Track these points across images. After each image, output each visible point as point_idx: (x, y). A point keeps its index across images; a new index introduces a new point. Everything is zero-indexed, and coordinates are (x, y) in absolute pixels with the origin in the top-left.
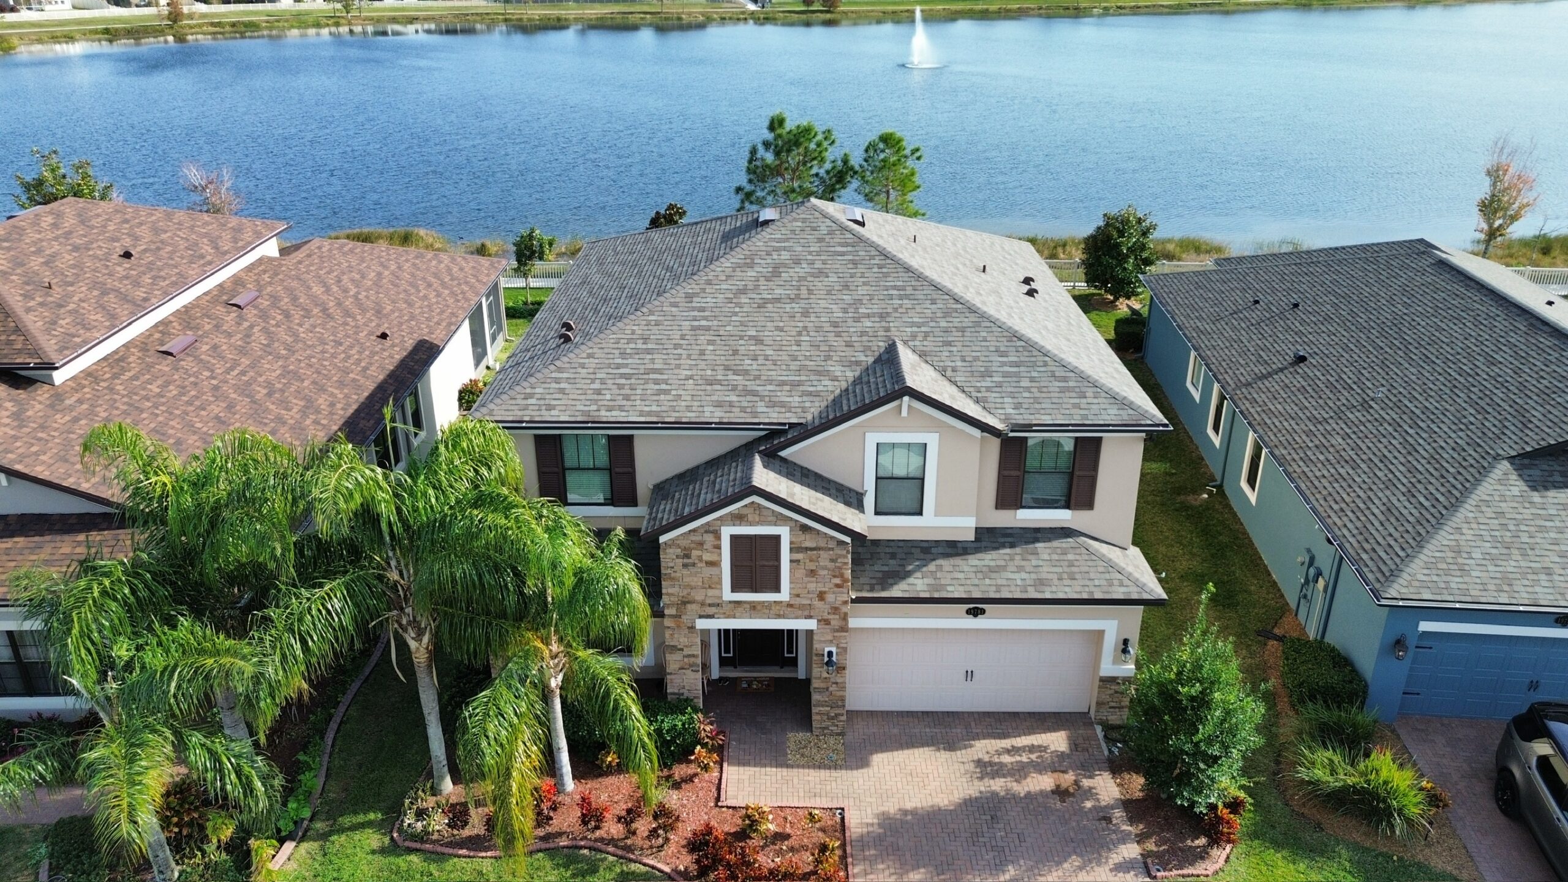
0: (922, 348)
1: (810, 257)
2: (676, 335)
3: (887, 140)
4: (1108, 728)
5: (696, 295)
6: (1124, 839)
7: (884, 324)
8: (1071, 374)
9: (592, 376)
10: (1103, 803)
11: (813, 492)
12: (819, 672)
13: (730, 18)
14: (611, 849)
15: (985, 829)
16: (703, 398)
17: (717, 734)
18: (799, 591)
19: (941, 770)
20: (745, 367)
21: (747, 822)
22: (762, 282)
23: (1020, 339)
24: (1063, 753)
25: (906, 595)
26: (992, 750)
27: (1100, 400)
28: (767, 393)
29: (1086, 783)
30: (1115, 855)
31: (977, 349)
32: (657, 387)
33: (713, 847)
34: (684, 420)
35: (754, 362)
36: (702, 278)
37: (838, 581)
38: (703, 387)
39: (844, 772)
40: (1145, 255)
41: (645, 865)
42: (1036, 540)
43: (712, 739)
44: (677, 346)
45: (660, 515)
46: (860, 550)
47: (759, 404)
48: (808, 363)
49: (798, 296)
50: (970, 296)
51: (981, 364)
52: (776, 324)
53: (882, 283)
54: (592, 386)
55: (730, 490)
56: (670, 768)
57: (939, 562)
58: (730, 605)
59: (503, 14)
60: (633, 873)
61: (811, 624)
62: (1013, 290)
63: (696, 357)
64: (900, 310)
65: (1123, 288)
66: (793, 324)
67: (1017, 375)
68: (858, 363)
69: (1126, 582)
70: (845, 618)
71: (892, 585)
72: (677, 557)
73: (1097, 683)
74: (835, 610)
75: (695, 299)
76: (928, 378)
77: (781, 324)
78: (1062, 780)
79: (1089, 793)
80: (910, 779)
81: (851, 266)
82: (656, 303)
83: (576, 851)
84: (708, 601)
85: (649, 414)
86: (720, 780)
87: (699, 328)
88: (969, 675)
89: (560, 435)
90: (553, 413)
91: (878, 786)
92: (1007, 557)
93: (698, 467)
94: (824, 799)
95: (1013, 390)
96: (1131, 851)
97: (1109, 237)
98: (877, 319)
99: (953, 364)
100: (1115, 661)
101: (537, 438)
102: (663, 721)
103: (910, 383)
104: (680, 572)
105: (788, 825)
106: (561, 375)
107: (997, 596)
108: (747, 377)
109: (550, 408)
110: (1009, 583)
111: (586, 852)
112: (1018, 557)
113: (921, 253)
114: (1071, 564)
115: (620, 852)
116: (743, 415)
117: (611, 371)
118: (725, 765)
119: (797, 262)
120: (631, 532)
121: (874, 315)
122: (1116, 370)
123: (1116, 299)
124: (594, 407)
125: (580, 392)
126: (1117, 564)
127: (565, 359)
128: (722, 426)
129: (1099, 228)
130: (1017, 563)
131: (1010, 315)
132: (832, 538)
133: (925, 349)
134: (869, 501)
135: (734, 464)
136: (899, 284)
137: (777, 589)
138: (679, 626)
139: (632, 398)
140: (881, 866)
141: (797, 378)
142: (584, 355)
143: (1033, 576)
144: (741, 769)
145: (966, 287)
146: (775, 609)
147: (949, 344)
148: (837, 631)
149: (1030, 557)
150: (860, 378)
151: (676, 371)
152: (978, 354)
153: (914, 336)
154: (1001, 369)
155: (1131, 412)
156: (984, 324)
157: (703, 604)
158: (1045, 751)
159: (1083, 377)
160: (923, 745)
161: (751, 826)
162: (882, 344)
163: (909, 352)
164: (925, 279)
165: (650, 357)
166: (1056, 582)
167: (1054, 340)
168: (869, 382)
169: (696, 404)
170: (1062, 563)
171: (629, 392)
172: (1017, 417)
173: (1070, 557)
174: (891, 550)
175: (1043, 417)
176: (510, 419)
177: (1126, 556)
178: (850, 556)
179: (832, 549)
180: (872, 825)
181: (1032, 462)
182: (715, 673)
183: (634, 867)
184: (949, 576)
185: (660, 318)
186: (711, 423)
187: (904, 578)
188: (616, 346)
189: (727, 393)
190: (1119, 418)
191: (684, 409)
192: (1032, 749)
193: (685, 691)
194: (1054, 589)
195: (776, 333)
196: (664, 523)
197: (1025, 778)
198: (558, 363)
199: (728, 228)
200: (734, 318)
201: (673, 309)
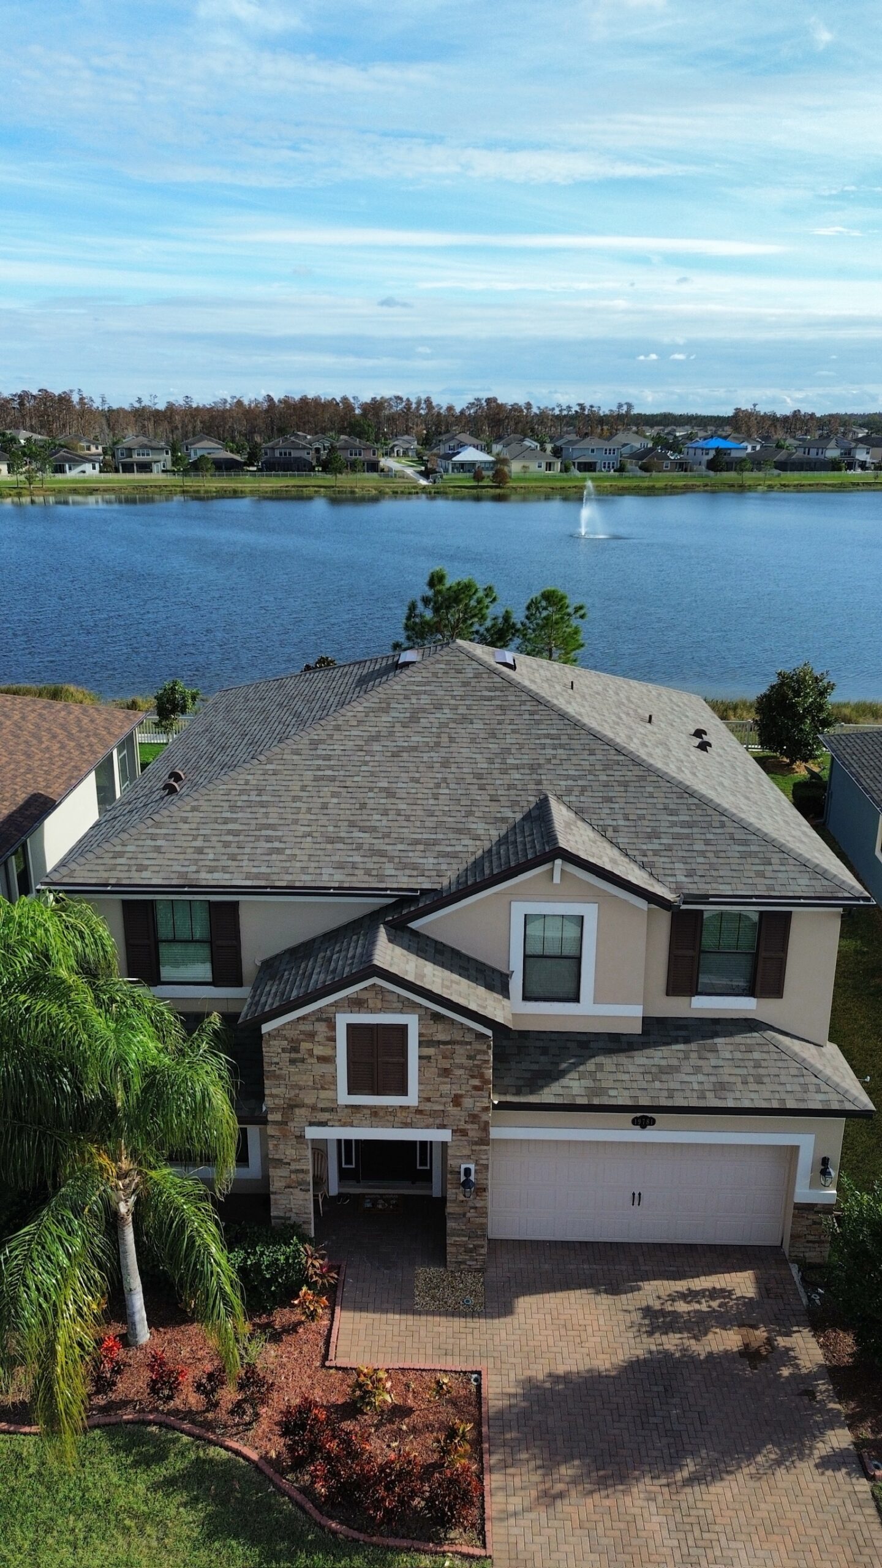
0: (578, 804)
1: (453, 702)
2: (296, 786)
3: (551, 598)
4: (806, 1267)
5: (321, 741)
6: (832, 1422)
7: (535, 776)
8: (754, 837)
9: (194, 832)
10: (804, 1371)
11: (447, 973)
12: (454, 1193)
13: (402, 492)
14: (186, 1426)
15: (657, 1406)
16: (323, 858)
17: (329, 1271)
18: (430, 1094)
19: (602, 1322)
20: (373, 824)
21: (358, 1393)
22: (398, 727)
23: (692, 796)
24: (751, 1299)
25: (559, 1101)
26: (663, 1294)
27: (788, 868)
28: (397, 854)
29: (782, 1342)
30: (820, 1445)
31: (642, 806)
32: (269, 845)
33: (311, 1432)
34: (297, 884)
35: (384, 818)
36: (330, 723)
37: (476, 1082)
38: (323, 846)
39: (482, 1321)
40: (823, 715)
41: (227, 1449)
42: (715, 1035)
43: (322, 1276)
44: (296, 799)
45: (263, 999)
46: (505, 1043)
47: (387, 865)
48: (445, 819)
49: (437, 744)
50: (634, 746)
51: (646, 823)
52: (411, 775)
53: (533, 731)
54: (195, 844)
55: (347, 969)
56: (270, 1314)
57: (599, 1059)
58: (346, 1110)
59: (181, 486)
60: (211, 1460)
61: (445, 1135)
62: (683, 743)
63: (317, 811)
64: (553, 762)
65: (800, 750)
66: (431, 775)
67: (688, 836)
68: (504, 820)
69: (824, 1088)
70: (485, 1128)
71: (542, 1087)
72: (284, 1050)
73: (791, 1211)
74: (473, 1118)
75: (320, 746)
76: (586, 838)
77: (417, 775)
78: (753, 1339)
79: (786, 1356)
80: (563, 1332)
81: (499, 712)
82: (276, 750)
83: (142, 1428)
84: (320, 1105)
85: (257, 876)
86: (330, 1330)
87: (322, 778)
88: (636, 1198)
89: (152, 901)
90: (145, 874)
91: (524, 1342)
92: (681, 1055)
93: (313, 940)
94: (457, 1358)
95: (685, 854)
96: (840, 1439)
97: (785, 697)
98: (528, 771)
99: (614, 823)
100: (813, 1185)
101: (125, 903)
102: (262, 1253)
103: (563, 843)
104: (287, 1069)
105: (411, 1395)
106: (158, 831)
107: (669, 1103)
108: (375, 835)
109: (141, 868)
110: (684, 1086)
111: (154, 1429)
112: (694, 1055)
113: (579, 700)
114: (757, 1066)
115: (197, 1431)
116: (366, 878)
117: (217, 826)
118: (338, 1309)
119: (439, 707)
120: (229, 1018)
121: (523, 766)
122: (804, 833)
123: (793, 762)
124: (193, 868)
125: (179, 850)
126: (812, 1066)
127: (166, 813)
128: (342, 891)
129: (773, 687)
130: (692, 1062)
131: (679, 769)
132: (470, 1029)
133: (582, 805)
134: (516, 985)
135: (355, 938)
136: (552, 732)
137: (403, 1091)
138: (285, 1136)
139: (239, 857)
140: (524, 1456)
141: (434, 837)
142: (188, 808)
143: (713, 1079)
144: (357, 1315)
145: (630, 738)
146: (401, 1115)
147: (610, 800)
148: (476, 1143)
149: (709, 1055)
150: (506, 836)
151: (293, 827)
152: (644, 812)
153: (569, 791)
154: (671, 830)
155: (826, 883)
156: (649, 779)
157: (314, 1108)
158: (729, 1297)
159: (767, 841)
160: (580, 1286)
161: (362, 1398)
162: (531, 799)
163: (564, 810)
164: (583, 727)
165: (264, 810)
166: (740, 1086)
167: (732, 798)
168: (516, 842)
169: (313, 865)
170: (747, 1063)
171: (236, 851)
172: (690, 886)
173: (756, 1055)
174: (541, 1044)
175: (721, 887)
176: (93, 881)
177: (822, 1055)
178: (491, 1052)
179: (470, 1043)
180: (515, 1395)
181: (708, 940)
182: (334, 1189)
183: (214, 1452)
184: (612, 1077)
185: (279, 767)
186: (329, 888)
187: (557, 1079)
188: (226, 798)
189: (350, 853)
190: (812, 889)
191: (299, 871)
192: (713, 1293)
193: (293, 1215)
194: (738, 1095)
195: (411, 785)
196: (267, 1009)
197: (706, 1334)
198: (156, 817)
199: (365, 672)
200: (364, 768)
201: (295, 757)
